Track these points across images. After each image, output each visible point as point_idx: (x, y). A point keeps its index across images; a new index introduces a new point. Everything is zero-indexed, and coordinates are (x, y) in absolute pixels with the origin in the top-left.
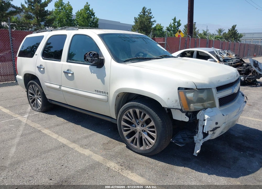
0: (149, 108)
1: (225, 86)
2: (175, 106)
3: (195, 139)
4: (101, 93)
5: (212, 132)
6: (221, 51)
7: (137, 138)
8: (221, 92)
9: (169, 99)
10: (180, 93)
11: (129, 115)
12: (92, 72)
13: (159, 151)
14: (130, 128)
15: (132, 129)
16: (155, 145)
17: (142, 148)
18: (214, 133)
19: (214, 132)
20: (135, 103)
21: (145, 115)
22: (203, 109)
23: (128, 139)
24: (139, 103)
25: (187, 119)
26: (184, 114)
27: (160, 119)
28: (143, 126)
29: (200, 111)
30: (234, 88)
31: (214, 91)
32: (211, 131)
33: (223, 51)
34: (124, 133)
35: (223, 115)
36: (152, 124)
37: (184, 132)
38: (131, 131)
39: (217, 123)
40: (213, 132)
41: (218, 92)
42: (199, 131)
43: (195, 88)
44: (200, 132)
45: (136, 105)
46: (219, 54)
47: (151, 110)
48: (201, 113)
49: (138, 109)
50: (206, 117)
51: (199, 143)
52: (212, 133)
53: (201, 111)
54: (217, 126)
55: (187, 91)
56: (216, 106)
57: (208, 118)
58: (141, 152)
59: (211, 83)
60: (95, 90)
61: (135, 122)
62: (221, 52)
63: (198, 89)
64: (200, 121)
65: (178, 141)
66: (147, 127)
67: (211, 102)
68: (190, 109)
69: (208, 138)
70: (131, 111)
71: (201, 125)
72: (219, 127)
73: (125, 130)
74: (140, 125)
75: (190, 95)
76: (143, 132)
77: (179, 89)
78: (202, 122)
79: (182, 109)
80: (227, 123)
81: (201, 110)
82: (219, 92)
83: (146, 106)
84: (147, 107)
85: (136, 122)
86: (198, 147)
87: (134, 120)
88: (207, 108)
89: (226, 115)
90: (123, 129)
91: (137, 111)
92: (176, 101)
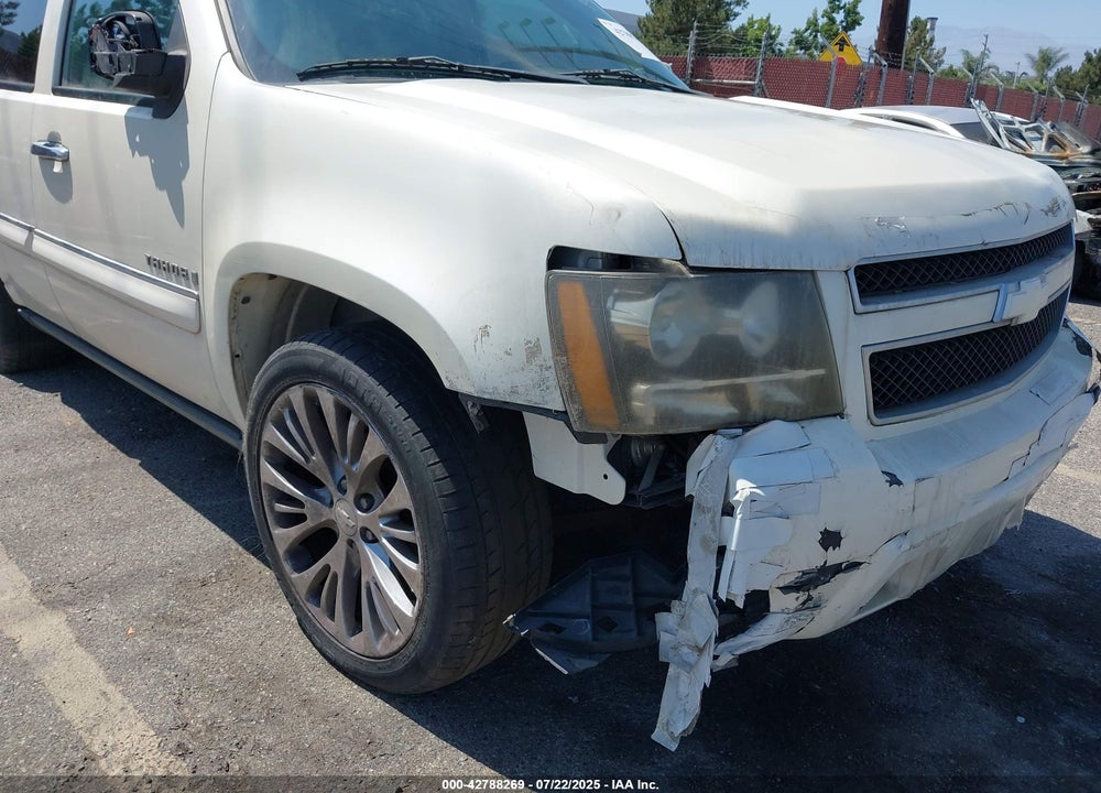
0: (382, 391)
1: (940, 267)
2: (521, 390)
3: (664, 638)
4: (171, 281)
5: (794, 595)
6: (1022, 123)
7: (335, 576)
8: (892, 305)
9: (485, 331)
10: (563, 289)
11: (289, 423)
12: (133, 146)
13: (437, 677)
14: (304, 511)
15: (315, 514)
16: (414, 639)
17: (358, 643)
18: (810, 604)
19: (810, 598)
20: (312, 346)
21: (363, 432)
22: (729, 425)
23: (295, 575)
24: (332, 354)
25: (612, 490)
26: (597, 452)
27: (440, 471)
28: (364, 503)
29: (705, 434)
30: (1012, 286)
31: (837, 295)
32: (786, 589)
33: (1031, 126)
34: (277, 532)
35: (894, 480)
36: (400, 497)
37: (627, 571)
38: (309, 524)
39: (830, 539)
40: (803, 596)
41: (871, 308)
42: (692, 582)
43: (669, 256)
44: (695, 592)
45: (318, 362)
46: (1004, 139)
47: (392, 401)
48: (712, 453)
49: (331, 389)
50: (743, 489)
51: (690, 667)
52: (792, 600)
53: (711, 437)
54: (835, 556)
55: (615, 282)
56: (848, 411)
57: (752, 499)
58: (350, 664)
59: (813, 230)
60: (149, 259)
61: (327, 471)
62: (1017, 126)
63: (693, 269)
64: (703, 510)
65: (559, 630)
66: (380, 517)
67: (801, 374)
68: (629, 416)
69: (763, 635)
70: (296, 395)
71: (705, 542)
72: (854, 565)
73: (282, 513)
74: (350, 495)
75: (631, 314)
76: (367, 541)
77: (560, 257)
78: (713, 522)
79: (566, 412)
80: (918, 537)
81: (714, 432)
82: (881, 307)
83: (365, 374)
84: (371, 381)
85: (333, 473)
86: (683, 689)
87: (316, 458)
88: (765, 420)
89: (919, 480)
90: (272, 508)
91: (327, 399)
92: (533, 351)
